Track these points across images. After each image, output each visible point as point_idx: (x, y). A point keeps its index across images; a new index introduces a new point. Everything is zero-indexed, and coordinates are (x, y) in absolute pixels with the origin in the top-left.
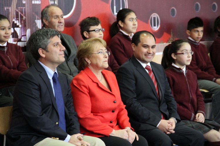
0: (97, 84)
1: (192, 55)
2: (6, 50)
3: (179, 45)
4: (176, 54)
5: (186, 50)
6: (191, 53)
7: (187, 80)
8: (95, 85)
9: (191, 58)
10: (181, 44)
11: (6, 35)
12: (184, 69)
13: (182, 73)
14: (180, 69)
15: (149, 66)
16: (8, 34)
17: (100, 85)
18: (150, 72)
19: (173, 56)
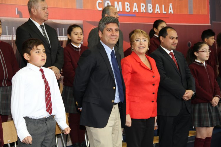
0: (140, 63)
1: (210, 53)
2: (79, 50)
3: (200, 46)
4: (198, 52)
5: (206, 49)
6: (209, 51)
7: (207, 71)
8: (139, 64)
9: (209, 55)
10: (202, 45)
11: (78, 38)
12: (204, 64)
13: (203, 66)
14: (201, 63)
15: (172, 53)
16: (79, 37)
17: (142, 64)
18: (173, 57)
19: (195, 53)
